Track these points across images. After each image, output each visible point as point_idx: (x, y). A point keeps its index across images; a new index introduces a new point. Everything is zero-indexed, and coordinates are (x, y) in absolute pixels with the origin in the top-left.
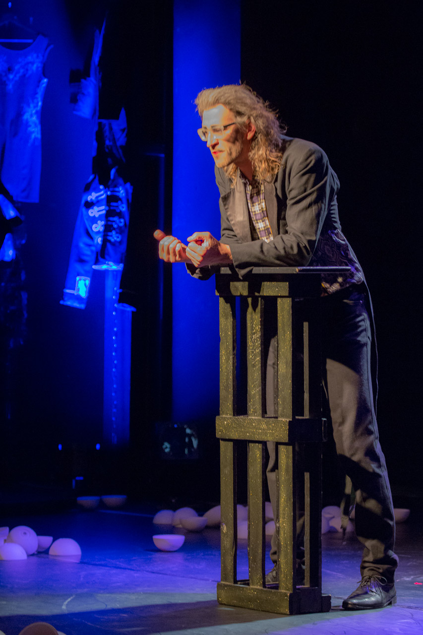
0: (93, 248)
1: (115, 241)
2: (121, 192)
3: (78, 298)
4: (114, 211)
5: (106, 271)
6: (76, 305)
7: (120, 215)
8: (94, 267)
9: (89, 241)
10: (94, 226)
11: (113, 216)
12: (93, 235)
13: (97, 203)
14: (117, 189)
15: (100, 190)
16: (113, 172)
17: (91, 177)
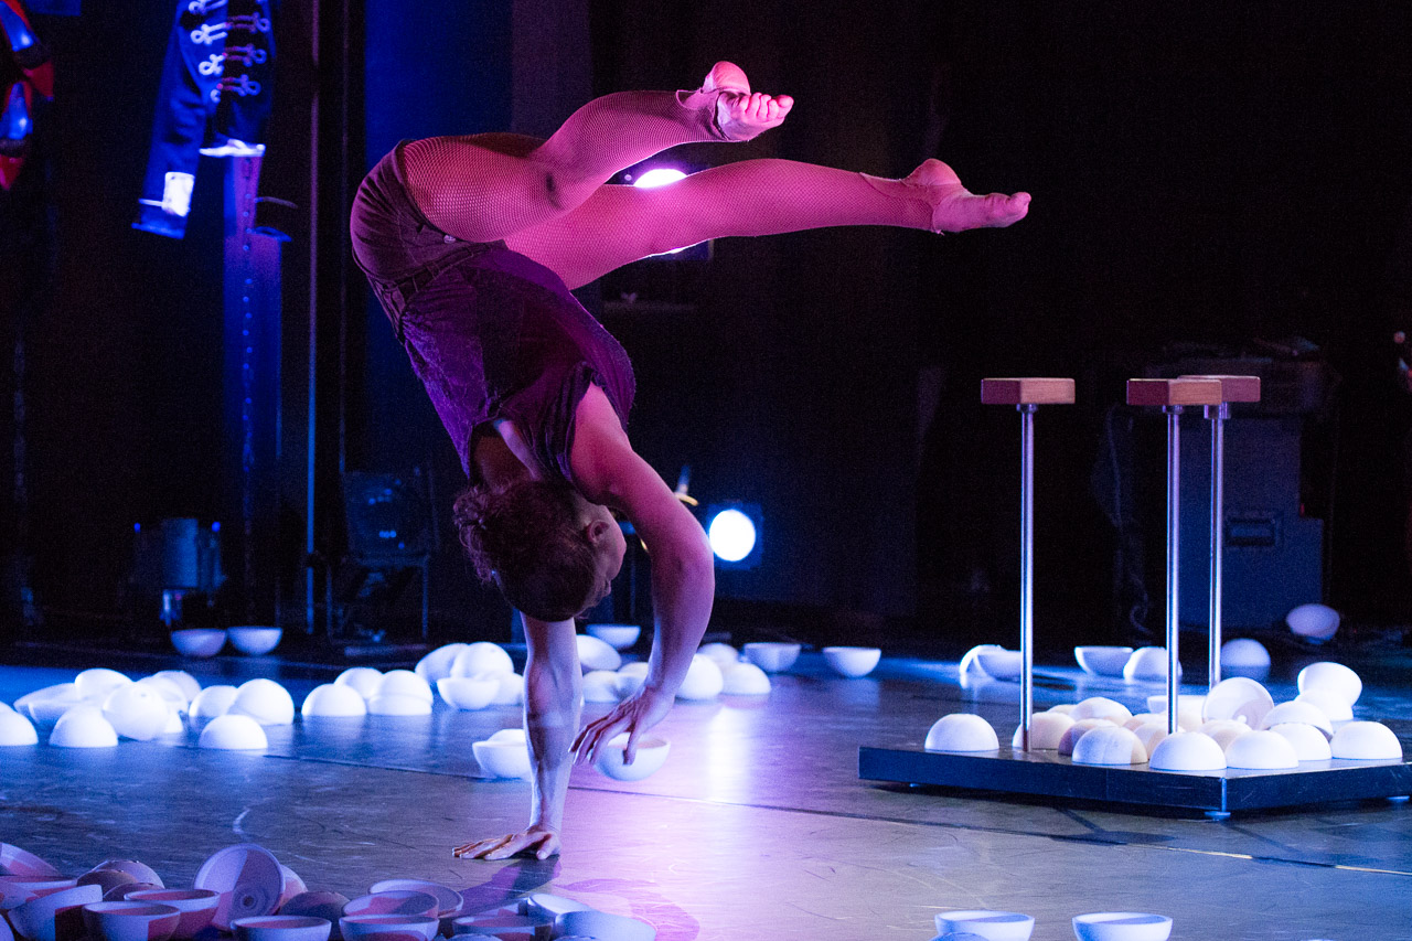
0: (201, 112)
1: (248, 95)
3: (172, 219)
4: (246, 31)
5: (228, 159)
6: (164, 230)
8: (203, 151)
9: (193, 99)
10: (203, 65)
11: (243, 45)
12: (202, 85)
13: (208, 16)
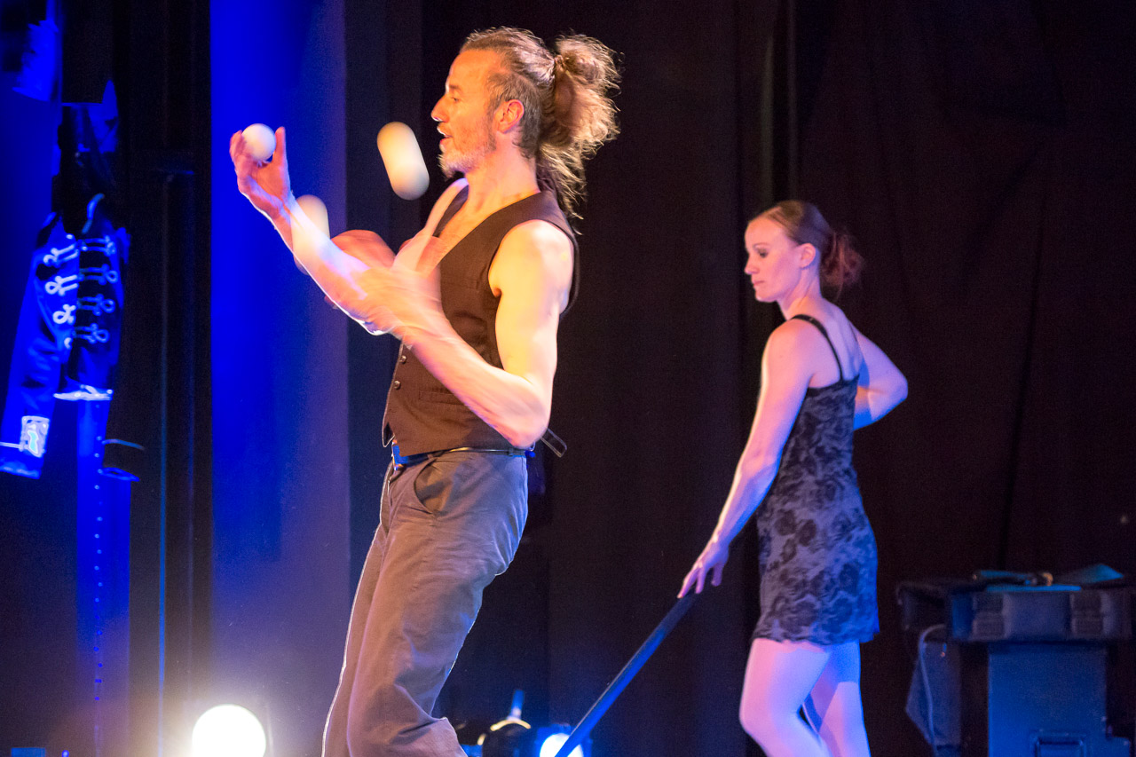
0: (56, 358)
1: (98, 343)
2: (110, 246)
3: (26, 458)
4: (96, 282)
5: (81, 403)
6: (22, 471)
7: (107, 291)
8: (57, 396)
9: (46, 344)
10: (56, 314)
11: (93, 296)
12: (56, 332)
13: (62, 268)
14: (101, 241)
15: (68, 243)
16: (92, 206)
17: (50, 217)
